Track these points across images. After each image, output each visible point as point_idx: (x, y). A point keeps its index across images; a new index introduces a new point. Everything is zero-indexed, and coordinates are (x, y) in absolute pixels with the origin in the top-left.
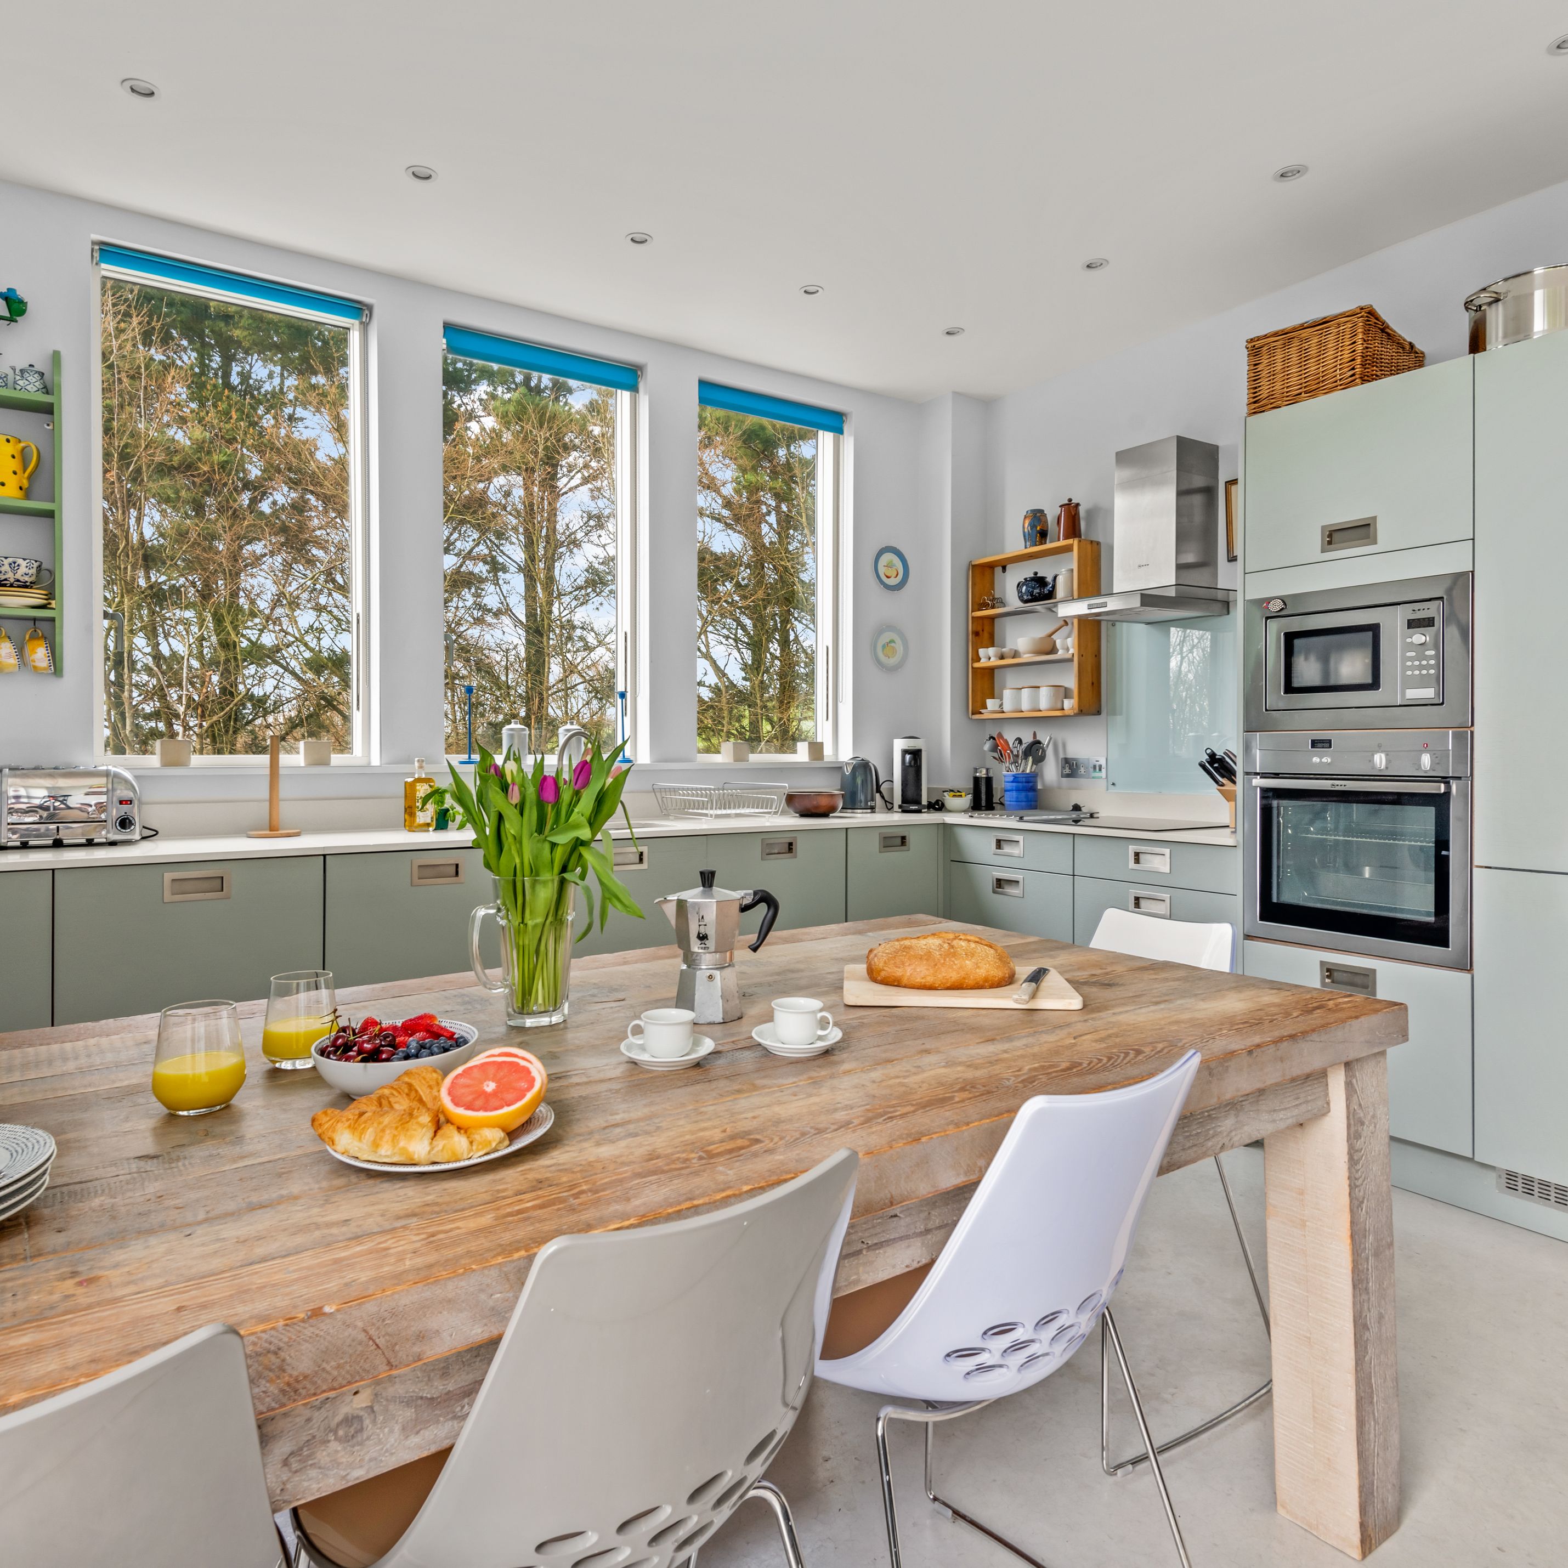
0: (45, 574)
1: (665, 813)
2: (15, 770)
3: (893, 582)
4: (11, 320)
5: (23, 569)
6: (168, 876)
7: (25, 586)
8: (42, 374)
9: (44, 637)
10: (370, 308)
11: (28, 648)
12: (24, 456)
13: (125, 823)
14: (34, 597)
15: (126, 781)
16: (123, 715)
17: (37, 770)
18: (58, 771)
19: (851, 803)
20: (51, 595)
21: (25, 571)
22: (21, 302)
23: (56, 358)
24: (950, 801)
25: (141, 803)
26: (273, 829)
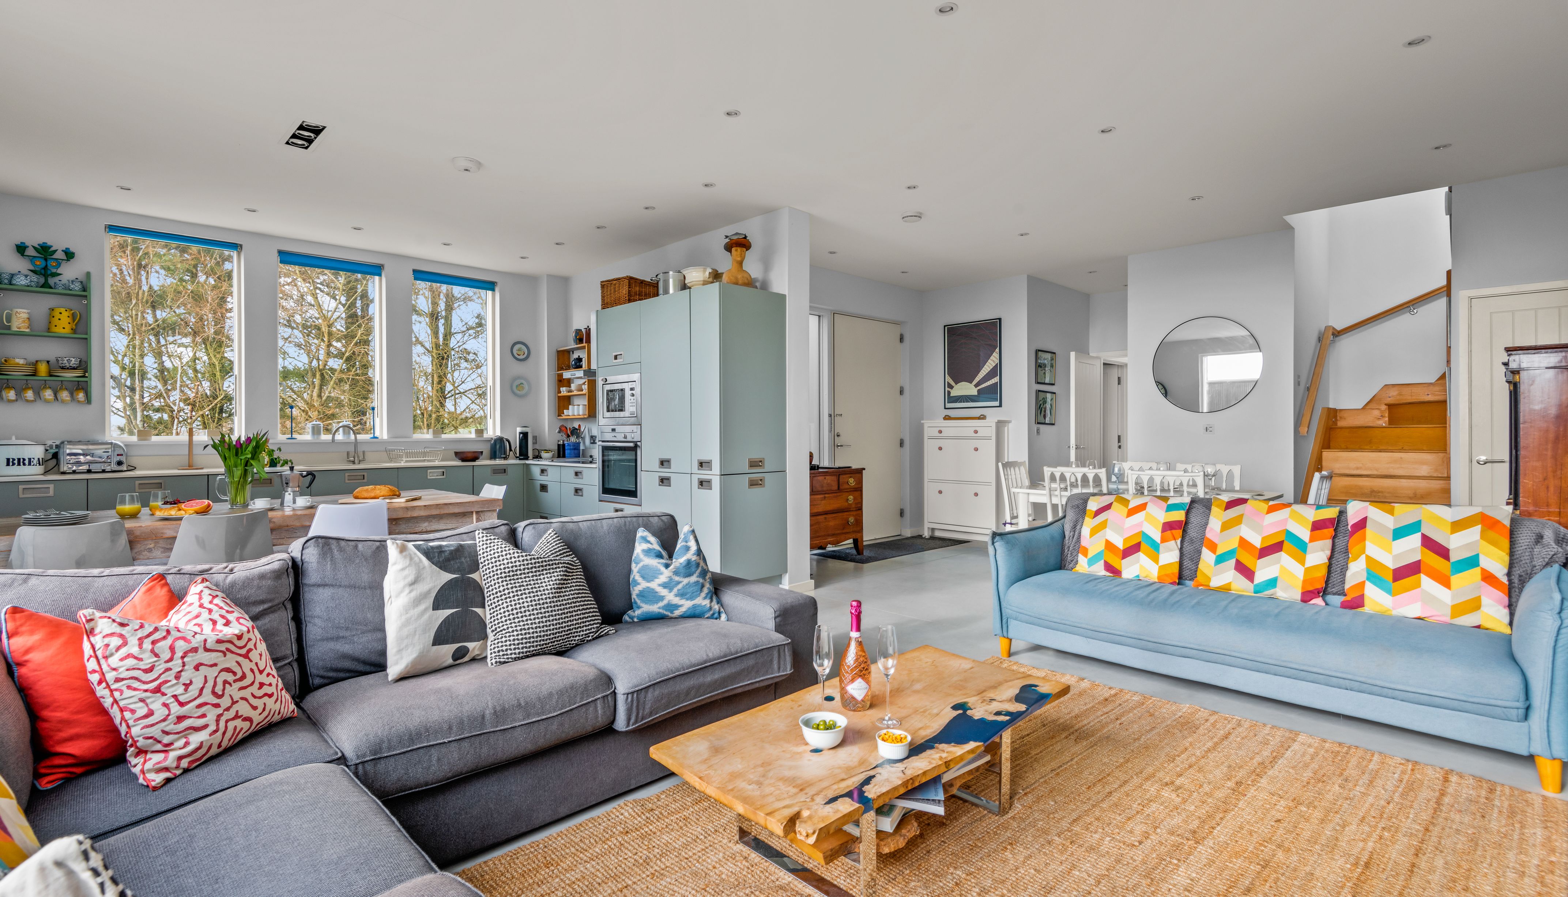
0: (83, 363)
1: (391, 461)
2: (70, 442)
3: (521, 357)
4: (68, 260)
5: (73, 362)
6: (137, 482)
7: (74, 368)
8: (81, 282)
9: (83, 389)
10: (241, 246)
11: (75, 394)
12: (73, 316)
13: (120, 463)
14: (78, 373)
15: (120, 447)
16: (134, 410)
17: (79, 442)
18: (88, 442)
19: (493, 456)
20: (86, 371)
21: (74, 362)
22: (74, 253)
23: (88, 275)
24: (544, 454)
25: (127, 456)
26: (190, 466)
